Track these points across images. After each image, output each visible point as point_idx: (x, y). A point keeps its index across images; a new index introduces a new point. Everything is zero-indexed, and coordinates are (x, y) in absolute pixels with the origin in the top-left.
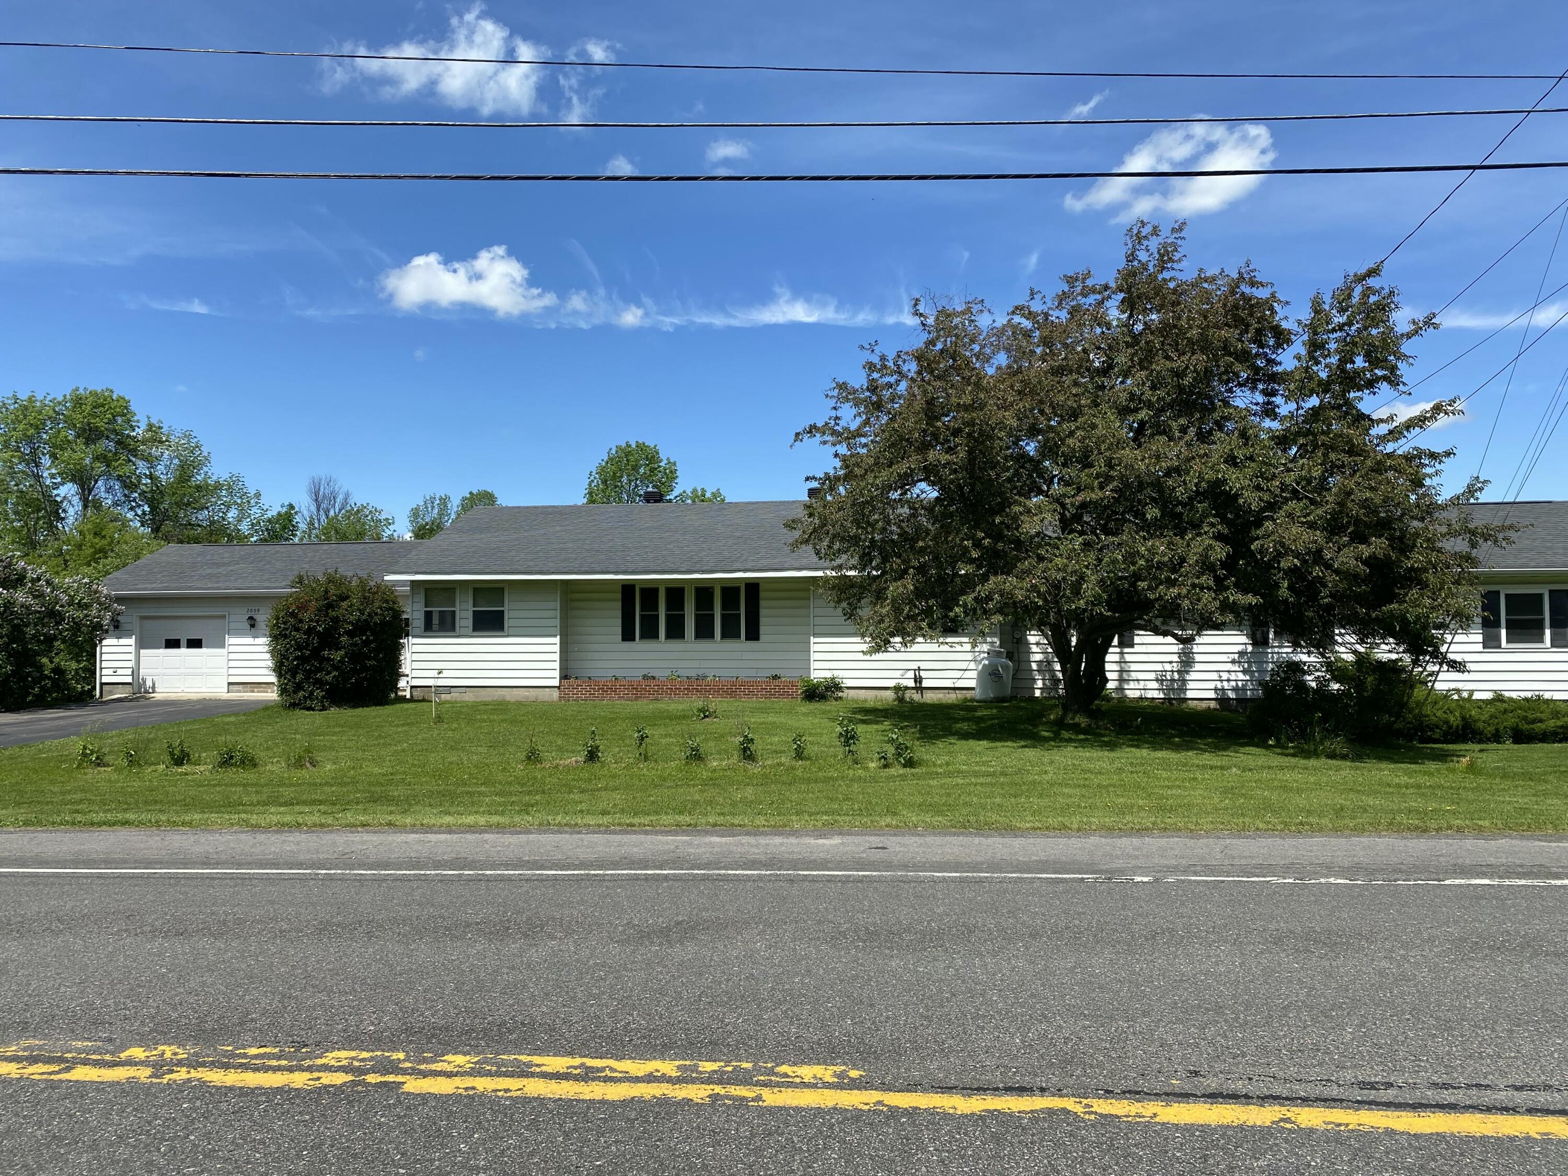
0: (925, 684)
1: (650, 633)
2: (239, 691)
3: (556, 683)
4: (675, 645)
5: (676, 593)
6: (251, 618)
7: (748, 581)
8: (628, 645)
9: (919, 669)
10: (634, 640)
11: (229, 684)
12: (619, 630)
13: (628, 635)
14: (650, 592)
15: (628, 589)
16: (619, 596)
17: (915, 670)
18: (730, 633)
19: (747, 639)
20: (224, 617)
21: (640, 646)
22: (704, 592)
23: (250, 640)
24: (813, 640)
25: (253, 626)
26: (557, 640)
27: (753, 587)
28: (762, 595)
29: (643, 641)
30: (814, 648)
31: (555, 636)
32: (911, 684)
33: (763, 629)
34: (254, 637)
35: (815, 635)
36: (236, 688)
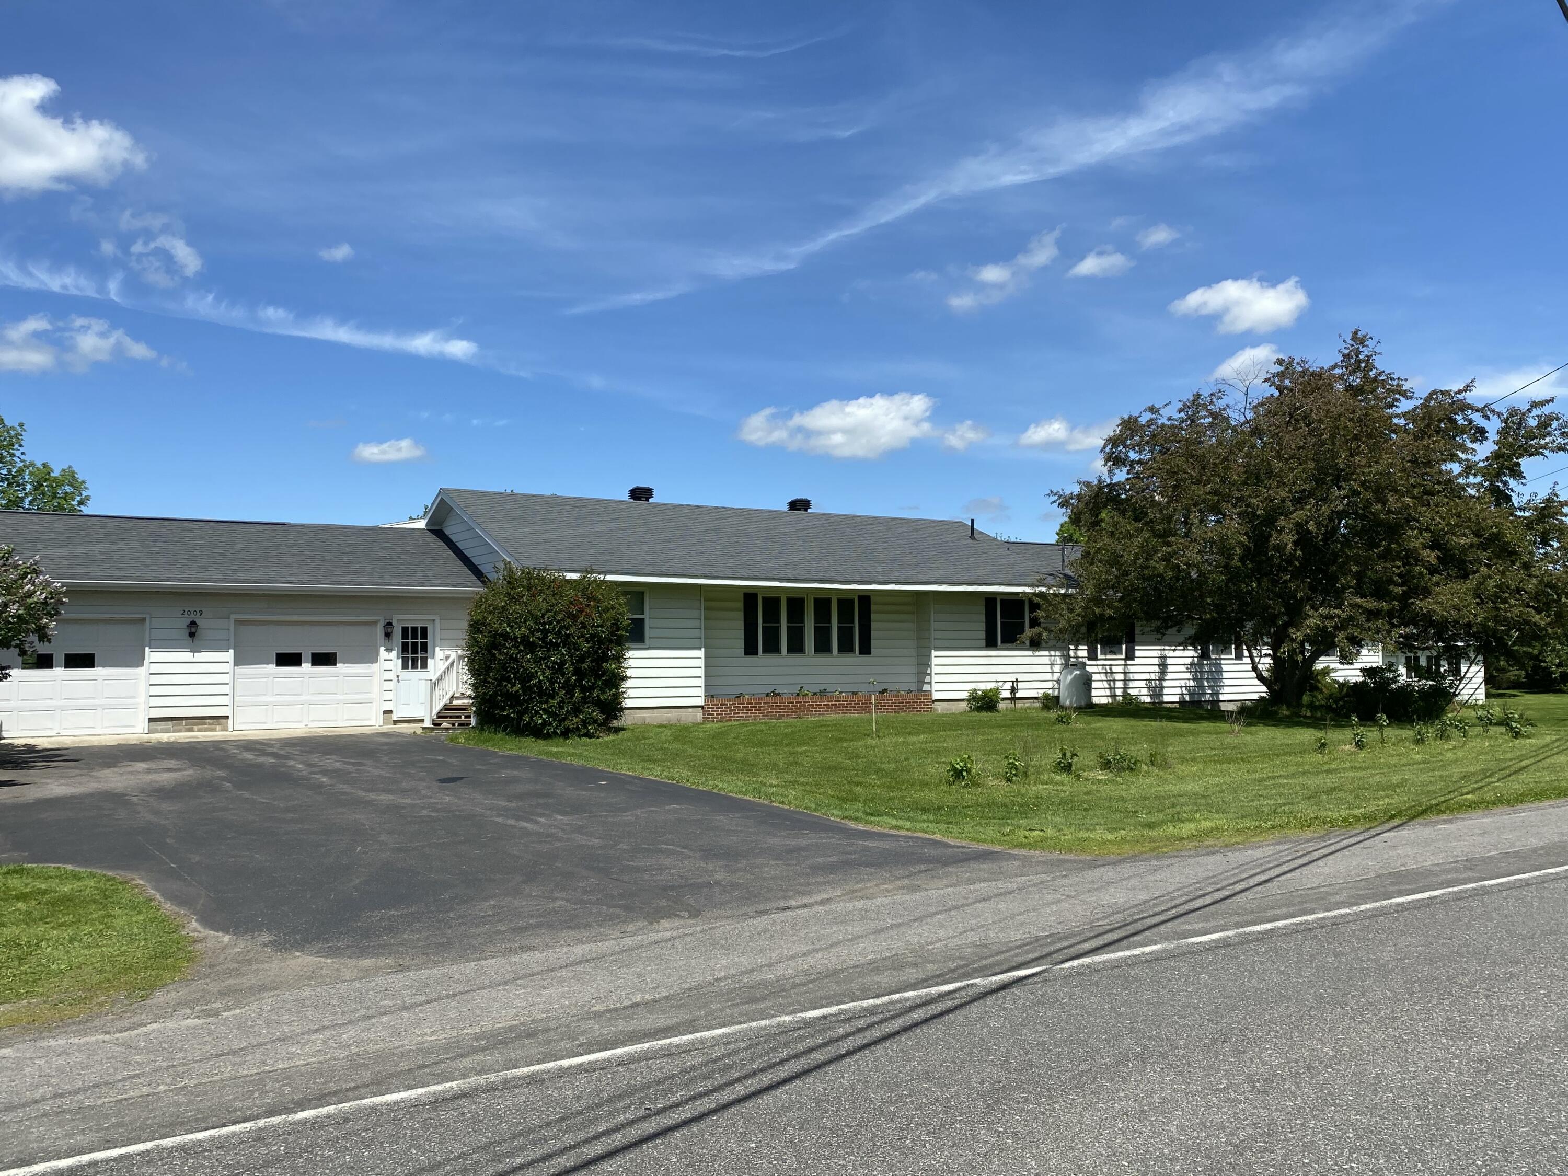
0: (1019, 694)
1: (772, 647)
2: (167, 731)
3: (700, 702)
4: (796, 659)
5: (796, 602)
6: (193, 623)
7: (861, 594)
8: (751, 659)
9: (1017, 681)
10: (757, 654)
11: (151, 720)
12: (741, 643)
13: (750, 650)
14: (771, 601)
15: (750, 597)
16: (741, 605)
17: (1013, 682)
18: (846, 647)
19: (860, 653)
20: (144, 620)
21: (762, 659)
22: (822, 602)
23: (187, 656)
24: (934, 653)
25: (192, 635)
26: (701, 653)
27: (865, 599)
28: (873, 608)
29: (767, 655)
30: (934, 661)
31: (700, 649)
32: (1007, 694)
33: (874, 643)
34: (194, 651)
35: (937, 649)
36: (162, 725)
